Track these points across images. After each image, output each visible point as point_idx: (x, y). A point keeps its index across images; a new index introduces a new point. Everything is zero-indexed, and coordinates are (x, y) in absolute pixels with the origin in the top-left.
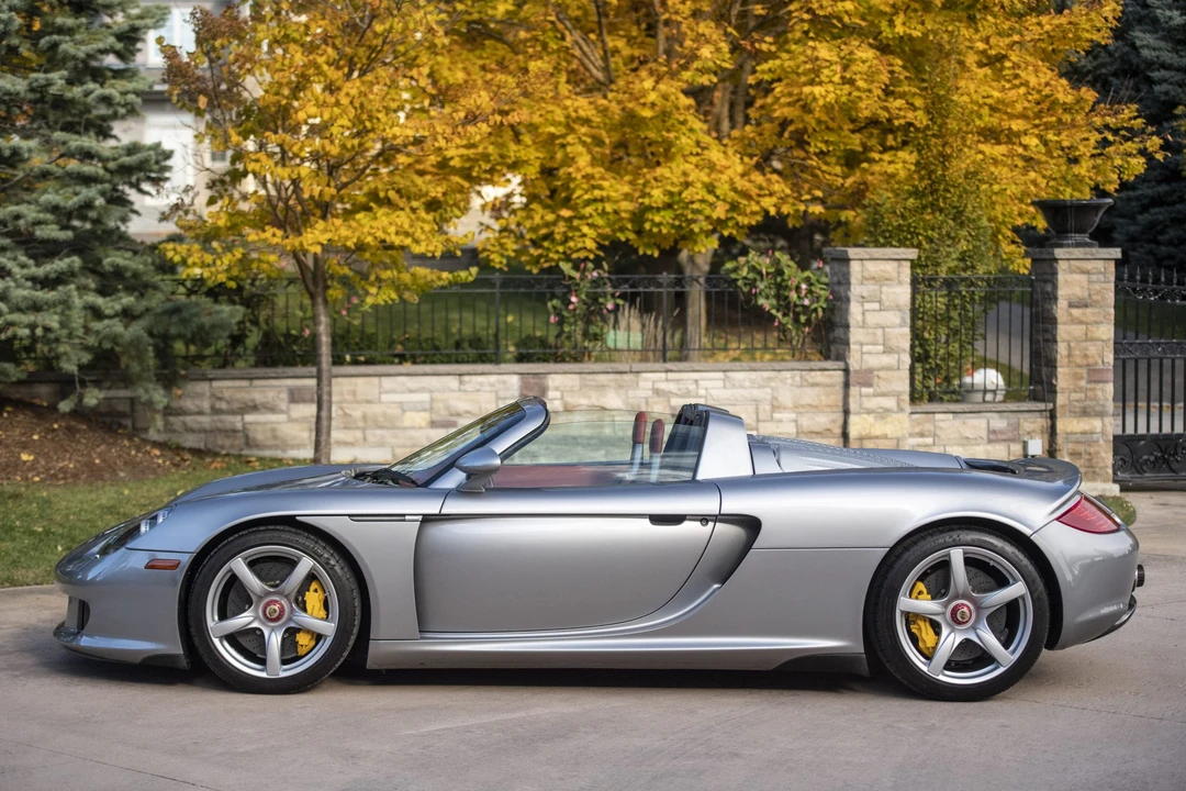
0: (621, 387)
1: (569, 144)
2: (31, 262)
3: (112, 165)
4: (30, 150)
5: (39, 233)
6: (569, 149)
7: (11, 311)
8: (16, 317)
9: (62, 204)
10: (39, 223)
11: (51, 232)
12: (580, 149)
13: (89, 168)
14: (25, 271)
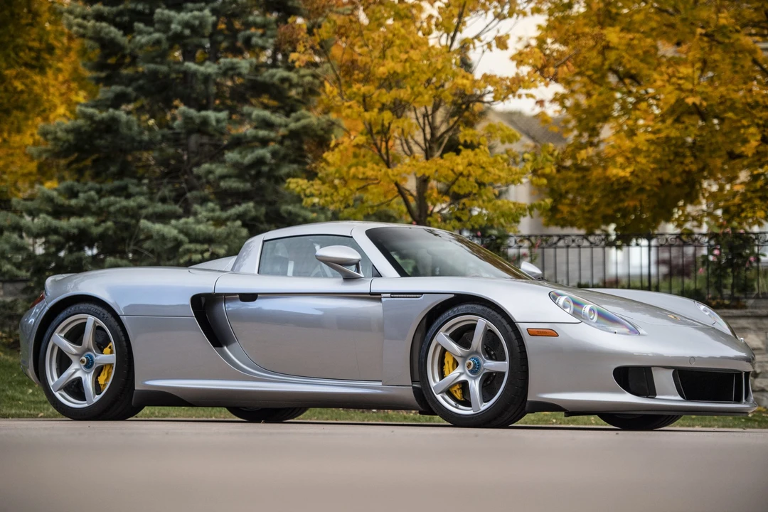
0: (760, 329)
1: (744, 127)
2: (217, 207)
3: (282, 131)
4: (218, 121)
5: (222, 184)
6: (742, 131)
7: (191, 242)
8: (192, 246)
9: (240, 160)
10: (223, 177)
11: (234, 184)
12: (753, 130)
13: (262, 133)
14: (211, 214)
